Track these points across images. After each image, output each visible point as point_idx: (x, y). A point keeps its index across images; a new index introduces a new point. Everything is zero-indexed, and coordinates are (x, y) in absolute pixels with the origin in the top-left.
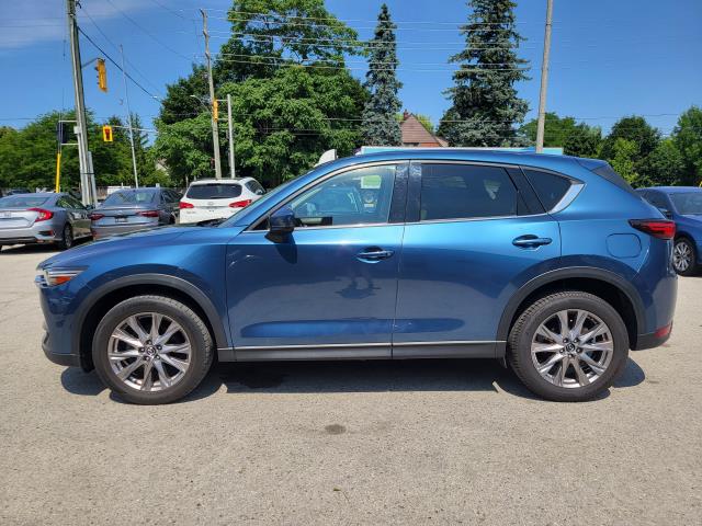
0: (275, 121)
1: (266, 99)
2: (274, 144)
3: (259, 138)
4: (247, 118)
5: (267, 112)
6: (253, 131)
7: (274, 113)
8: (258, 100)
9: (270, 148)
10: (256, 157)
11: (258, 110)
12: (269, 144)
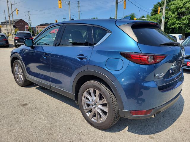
0: (186, 12)
1: (184, 5)
2: (184, 20)
3: (178, 18)
4: (176, 12)
5: (183, 9)
6: (176, 16)
7: (186, 10)
8: (180, 6)
9: (182, 21)
10: (176, 25)
11: (180, 9)
12: (182, 20)
